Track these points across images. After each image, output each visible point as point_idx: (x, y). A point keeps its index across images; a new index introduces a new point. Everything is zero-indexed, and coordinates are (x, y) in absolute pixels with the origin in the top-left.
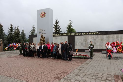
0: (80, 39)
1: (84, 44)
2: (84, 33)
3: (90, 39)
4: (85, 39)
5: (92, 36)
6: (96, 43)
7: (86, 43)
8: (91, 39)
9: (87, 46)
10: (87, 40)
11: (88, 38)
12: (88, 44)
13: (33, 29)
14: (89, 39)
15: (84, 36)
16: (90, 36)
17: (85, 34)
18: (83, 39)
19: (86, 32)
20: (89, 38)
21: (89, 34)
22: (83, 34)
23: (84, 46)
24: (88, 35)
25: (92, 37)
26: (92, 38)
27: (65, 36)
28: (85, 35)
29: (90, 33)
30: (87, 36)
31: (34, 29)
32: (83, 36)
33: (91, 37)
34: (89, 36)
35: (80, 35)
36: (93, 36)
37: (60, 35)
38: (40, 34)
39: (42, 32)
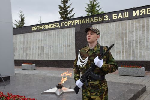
0: (108, 33)
1: (117, 48)
2: (117, 12)
3: (136, 29)
4: (122, 33)
5: (142, 20)
7: (123, 43)
8: (140, 29)
9: (126, 52)
10: (126, 33)
11: (129, 29)
12: (130, 46)
13: (20, 20)
14: (133, 31)
15: (118, 23)
16: (137, 20)
17: (120, 15)
18: (116, 33)
19: (122, 12)
20: (133, 28)
21: (134, 15)
22: (114, 17)
23: (120, 52)
24: (131, 18)
25: (142, 24)
26: (143, 27)
27: (67, 27)
28: (121, 20)
29: (138, 11)
30: (128, 22)
31: (22, 19)
32: (114, 23)
33: (139, 23)
34: (134, 20)
35: (107, 22)
36: (145, 19)
37: (57, 25)
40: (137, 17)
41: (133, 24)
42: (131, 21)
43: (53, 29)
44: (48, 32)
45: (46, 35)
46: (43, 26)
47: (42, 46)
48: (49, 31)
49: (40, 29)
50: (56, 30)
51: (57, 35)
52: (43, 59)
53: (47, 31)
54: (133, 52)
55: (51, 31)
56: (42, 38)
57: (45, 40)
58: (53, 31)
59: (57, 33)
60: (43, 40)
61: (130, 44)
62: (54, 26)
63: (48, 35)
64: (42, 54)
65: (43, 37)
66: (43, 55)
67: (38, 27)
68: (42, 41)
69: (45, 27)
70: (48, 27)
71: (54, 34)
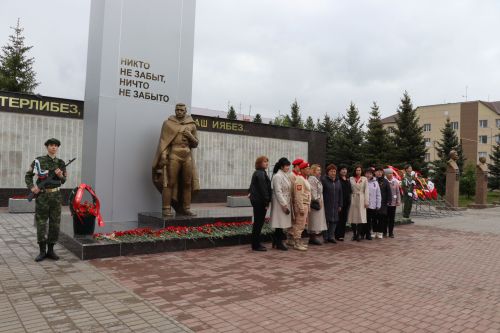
3: (214, 146)
6: (232, 166)
8: (218, 147)
14: (210, 148)
16: (216, 134)
19: (200, 118)
20: (210, 143)
21: (214, 126)
24: (209, 129)
29: (217, 123)
33: (218, 138)
34: (213, 134)
37: (72, 109)
38: (126, 93)
39: (146, 86)
40: (216, 130)
41: (210, 138)
42: (208, 133)
43: (59, 114)
44: (39, 120)
45: (32, 127)
46: (21, 100)
47: (12, 153)
48: (43, 117)
49: (10, 105)
50: (67, 120)
51: (70, 132)
52: (15, 187)
53: (37, 117)
54: (209, 176)
55: (49, 118)
56: (16, 131)
57: (27, 138)
58: (55, 118)
59: (69, 126)
60: (19, 137)
61: (206, 164)
62: (62, 108)
63: (40, 126)
64: (12, 173)
65: (20, 128)
66: (14, 176)
67: (3, 98)
68: (13, 139)
69: (29, 105)
70: (42, 108)
71: (57, 127)
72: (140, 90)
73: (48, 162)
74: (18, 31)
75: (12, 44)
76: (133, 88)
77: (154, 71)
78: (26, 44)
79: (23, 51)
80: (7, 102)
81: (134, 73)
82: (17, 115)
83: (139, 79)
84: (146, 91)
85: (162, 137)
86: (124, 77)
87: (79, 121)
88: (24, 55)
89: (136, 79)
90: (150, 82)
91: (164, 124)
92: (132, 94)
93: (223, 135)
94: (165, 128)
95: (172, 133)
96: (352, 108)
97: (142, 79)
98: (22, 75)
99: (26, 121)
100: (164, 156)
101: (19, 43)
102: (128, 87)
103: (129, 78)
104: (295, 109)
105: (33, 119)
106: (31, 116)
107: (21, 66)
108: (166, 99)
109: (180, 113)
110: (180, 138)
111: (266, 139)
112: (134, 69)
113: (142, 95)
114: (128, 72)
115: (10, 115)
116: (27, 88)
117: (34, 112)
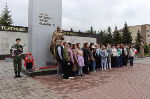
26: (70, 39)
38: (41, 24)
39: (47, 21)
40: (68, 35)
41: (67, 37)
43: (20, 31)
44: (14, 33)
45: (12, 35)
46: (8, 27)
47: (6, 44)
48: (15, 32)
49: (5, 29)
50: (22, 33)
51: (23, 37)
52: (7, 54)
53: (13, 32)
55: (17, 33)
57: (10, 39)
58: (19, 33)
59: (23, 35)
60: (8, 39)
62: (21, 29)
63: (14, 35)
64: (6, 50)
65: (8, 36)
66: (7, 51)
67: (3, 27)
68: (6, 39)
69: (11, 29)
70: (14, 30)
71: (20, 35)
72: (45, 23)
73: (17, 46)
74: (6, 7)
75: (5, 11)
76: (43, 22)
77: (50, 16)
78: (9, 11)
79: (8, 13)
80: (4, 28)
81: (43, 17)
82: (7, 32)
83: (45, 19)
84: (47, 23)
85: (53, 37)
86: (40, 19)
87: (26, 33)
88: (8, 14)
89: (44, 19)
90: (49, 20)
91: (54, 33)
92: (43, 24)
93: (71, 36)
94: (54, 35)
95: (56, 36)
96: (109, 27)
97: (46, 19)
98: (8, 20)
99: (10, 34)
100: (54, 43)
101: (7, 10)
102: (42, 22)
103: (42, 19)
104: (92, 28)
105: (12, 33)
106: (11, 32)
107: (8, 17)
108: (53, 25)
109: (58, 30)
110: (59, 37)
111: (84, 37)
112: (43, 16)
113: (46, 24)
114: (41, 17)
115: (5, 32)
116: (10, 24)
117: (12, 31)
